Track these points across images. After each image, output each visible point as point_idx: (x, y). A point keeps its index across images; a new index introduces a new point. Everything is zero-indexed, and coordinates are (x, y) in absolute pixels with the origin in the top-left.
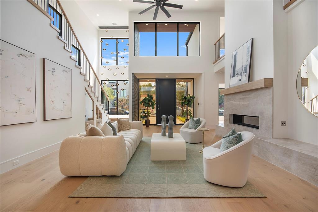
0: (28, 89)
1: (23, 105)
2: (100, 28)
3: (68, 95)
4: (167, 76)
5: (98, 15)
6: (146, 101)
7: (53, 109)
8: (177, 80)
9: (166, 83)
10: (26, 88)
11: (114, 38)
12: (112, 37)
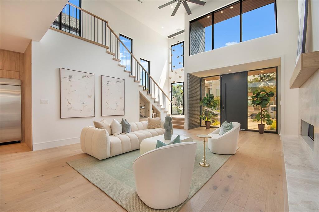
0: (89, 97)
1: (86, 106)
2: (169, 37)
3: (121, 98)
4: (230, 70)
5: (163, 27)
6: (205, 101)
7: (107, 109)
8: (248, 72)
9: (236, 79)
10: (88, 96)
11: (180, 42)
12: (178, 42)
